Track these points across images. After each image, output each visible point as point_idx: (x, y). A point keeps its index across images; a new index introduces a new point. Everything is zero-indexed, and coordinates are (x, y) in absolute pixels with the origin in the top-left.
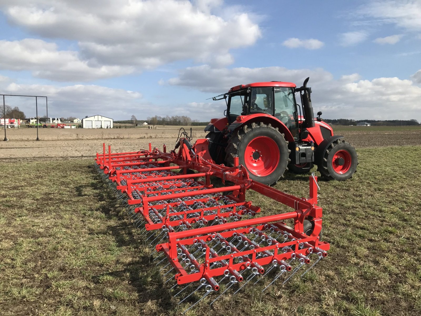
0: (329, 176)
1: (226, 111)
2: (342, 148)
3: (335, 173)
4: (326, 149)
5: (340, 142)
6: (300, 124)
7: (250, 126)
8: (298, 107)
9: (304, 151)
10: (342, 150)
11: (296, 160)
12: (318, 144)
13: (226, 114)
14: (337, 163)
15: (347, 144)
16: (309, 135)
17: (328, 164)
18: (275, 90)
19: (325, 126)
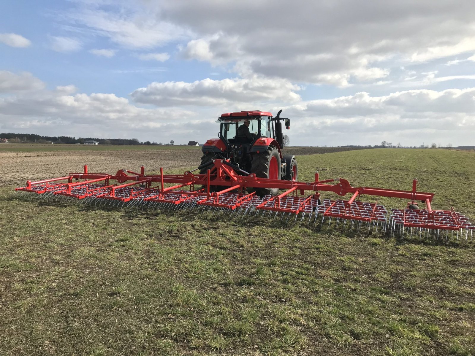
8: (275, 132)
13: (219, 136)
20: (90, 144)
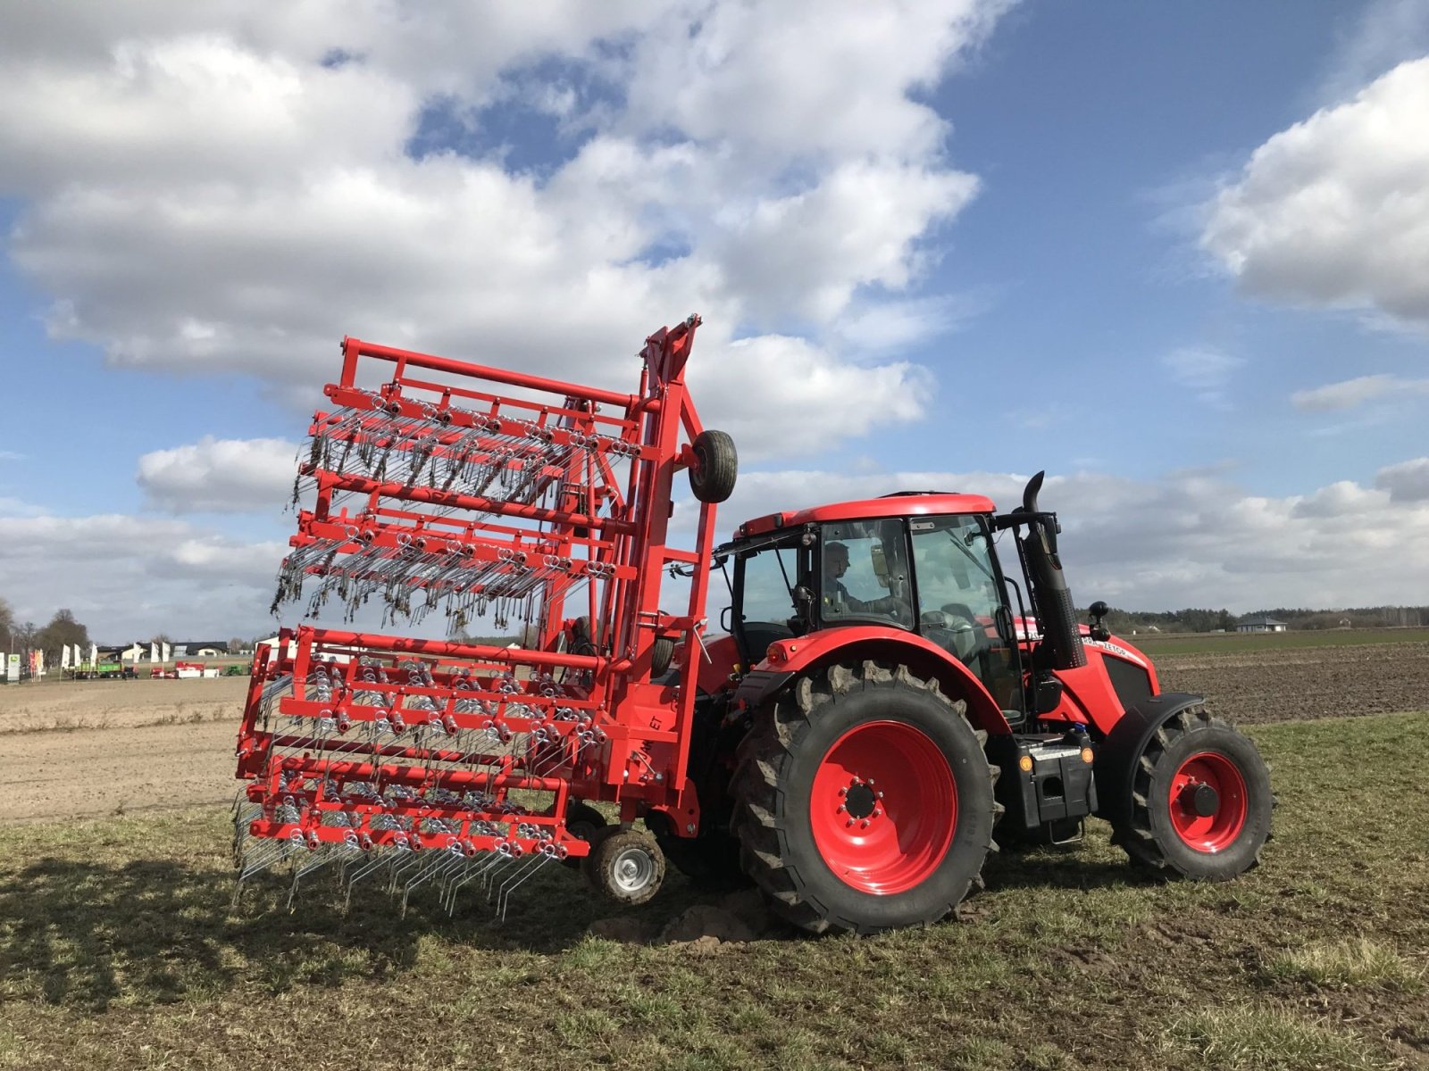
0: (1162, 866)
1: (728, 614)
2: (1200, 745)
3: (1185, 851)
4: (1138, 756)
5: (1191, 719)
6: (1022, 651)
7: (822, 684)
8: (1009, 586)
9: (1054, 772)
10: (1201, 754)
11: (1026, 809)
12: (1106, 728)
13: (728, 624)
14: (1188, 805)
15: (1221, 726)
16: (1064, 696)
17: (1154, 818)
18: (913, 526)
19: (1122, 655)
20: (1258, 630)
